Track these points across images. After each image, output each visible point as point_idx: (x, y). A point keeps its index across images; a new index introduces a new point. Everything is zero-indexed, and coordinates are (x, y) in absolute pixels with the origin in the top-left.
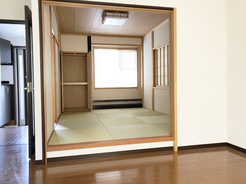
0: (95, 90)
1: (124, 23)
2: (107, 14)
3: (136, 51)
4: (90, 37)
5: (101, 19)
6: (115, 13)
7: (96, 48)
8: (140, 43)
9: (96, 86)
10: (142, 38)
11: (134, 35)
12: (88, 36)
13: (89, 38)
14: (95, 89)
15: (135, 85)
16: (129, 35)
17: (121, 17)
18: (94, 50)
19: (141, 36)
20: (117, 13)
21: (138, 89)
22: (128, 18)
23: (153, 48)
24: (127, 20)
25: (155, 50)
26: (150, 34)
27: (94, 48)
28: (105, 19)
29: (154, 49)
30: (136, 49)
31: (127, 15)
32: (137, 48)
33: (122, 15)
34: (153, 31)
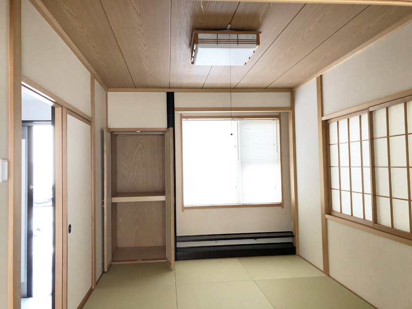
0: (183, 211)
1: (247, 60)
2: (201, 36)
3: (278, 121)
4: (173, 93)
5: (189, 51)
6: (223, 33)
7: (187, 117)
8: (287, 104)
9: (187, 203)
10: (291, 91)
11: (273, 85)
12: (168, 94)
13: (170, 98)
14: (184, 208)
15: (278, 199)
16: (262, 86)
17: (238, 42)
18: (183, 121)
19: (289, 86)
20: (228, 33)
21: (283, 208)
22: (258, 43)
23: (322, 116)
24: (255, 49)
25: (327, 120)
26: (313, 83)
27: (182, 117)
28: (196, 51)
29: (324, 118)
30: (278, 116)
31: (255, 36)
32: (280, 114)
33: (242, 36)
34: (321, 76)
